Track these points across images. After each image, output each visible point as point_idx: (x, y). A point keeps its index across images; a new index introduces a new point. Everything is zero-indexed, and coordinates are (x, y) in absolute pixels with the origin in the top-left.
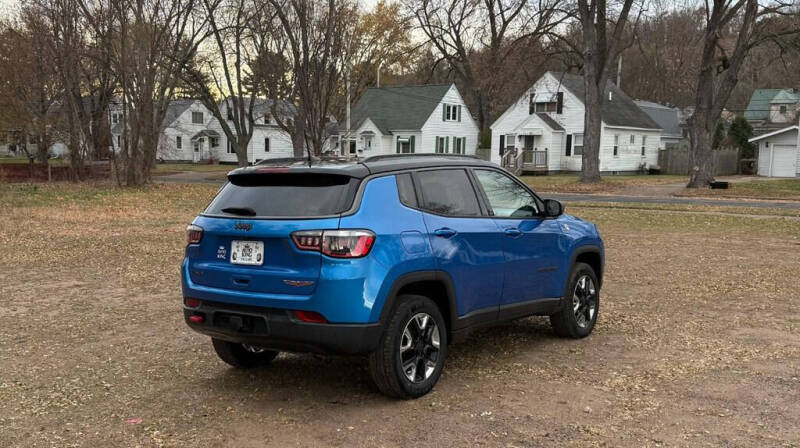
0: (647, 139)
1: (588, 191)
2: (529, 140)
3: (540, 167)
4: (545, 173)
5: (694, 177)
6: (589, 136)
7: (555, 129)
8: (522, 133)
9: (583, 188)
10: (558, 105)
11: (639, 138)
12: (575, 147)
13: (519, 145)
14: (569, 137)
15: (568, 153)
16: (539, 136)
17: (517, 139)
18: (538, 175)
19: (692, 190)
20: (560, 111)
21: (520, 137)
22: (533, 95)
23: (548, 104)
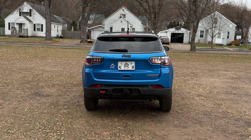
0: (59, 27)
1: (50, 43)
2: (21, 25)
3: (26, 35)
4: (27, 37)
5: (82, 39)
6: (48, 25)
7: (30, 22)
8: (18, 22)
9: (48, 42)
10: (30, 13)
11: (56, 27)
12: (37, 28)
13: (17, 27)
14: (35, 25)
15: (35, 30)
16: (24, 24)
17: (16, 25)
18: (25, 37)
19: (82, 44)
20: (31, 16)
21: (17, 24)
22: (20, 10)
23: (26, 12)
